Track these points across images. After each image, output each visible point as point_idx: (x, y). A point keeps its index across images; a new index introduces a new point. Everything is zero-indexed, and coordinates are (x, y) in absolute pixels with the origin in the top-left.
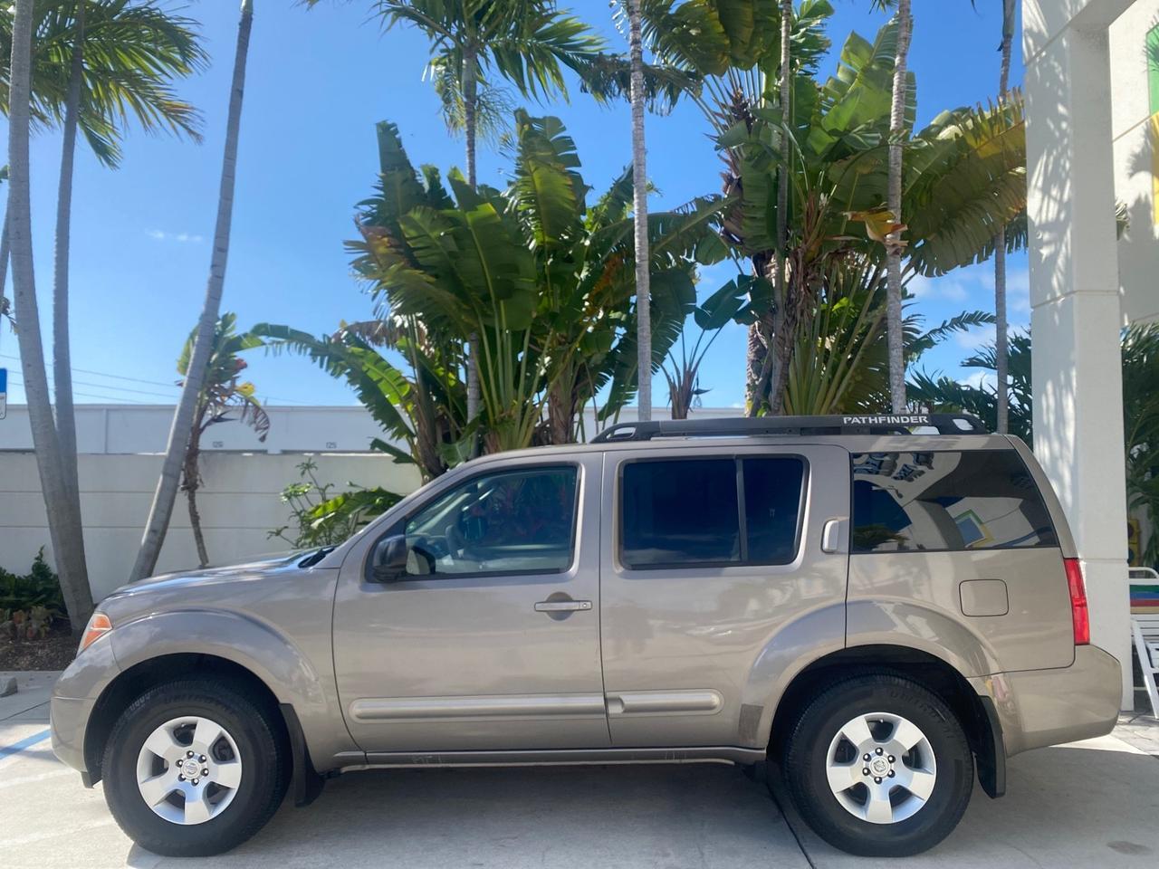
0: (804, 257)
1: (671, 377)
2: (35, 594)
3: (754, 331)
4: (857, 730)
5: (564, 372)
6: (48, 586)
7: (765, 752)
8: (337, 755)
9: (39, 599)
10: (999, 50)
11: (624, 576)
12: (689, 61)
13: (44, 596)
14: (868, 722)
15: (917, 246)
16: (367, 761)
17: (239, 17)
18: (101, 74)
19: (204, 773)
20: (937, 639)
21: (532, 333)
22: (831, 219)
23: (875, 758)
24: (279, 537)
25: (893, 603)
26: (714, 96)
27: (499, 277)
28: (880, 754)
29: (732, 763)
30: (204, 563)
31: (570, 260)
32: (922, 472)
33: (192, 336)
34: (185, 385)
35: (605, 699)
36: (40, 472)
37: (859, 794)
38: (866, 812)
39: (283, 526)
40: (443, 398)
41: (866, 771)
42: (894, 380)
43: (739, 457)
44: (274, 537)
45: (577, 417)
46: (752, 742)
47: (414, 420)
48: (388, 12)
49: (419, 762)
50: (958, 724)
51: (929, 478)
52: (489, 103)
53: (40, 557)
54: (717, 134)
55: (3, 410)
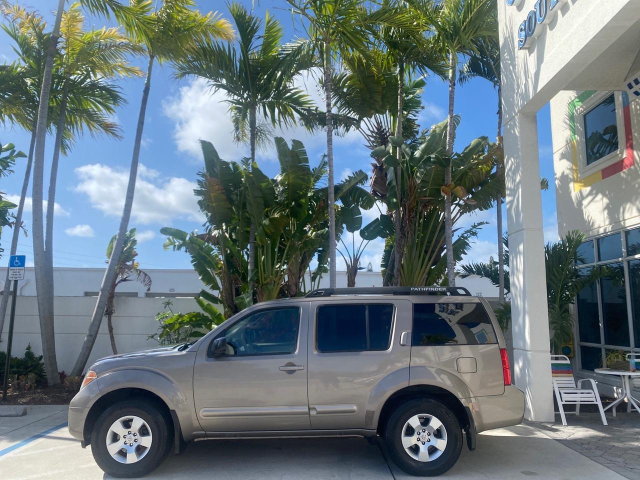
0: (408, 207)
2: (27, 368)
4: (414, 421)
5: (296, 258)
6: (33, 363)
7: (376, 431)
8: (193, 433)
9: (29, 370)
10: (497, 114)
11: (317, 355)
12: (355, 112)
13: (31, 369)
14: (419, 418)
16: (206, 436)
18: (73, 111)
19: (135, 441)
23: (422, 434)
24: (153, 339)
25: (434, 368)
26: (368, 127)
28: (424, 432)
29: (363, 437)
30: (115, 352)
32: (458, 312)
34: (109, 263)
35: (309, 409)
37: (415, 449)
38: (418, 456)
39: (154, 334)
41: (418, 439)
43: (367, 304)
44: (150, 339)
45: (301, 279)
46: (370, 427)
48: (214, 85)
49: (229, 436)
51: (461, 314)
52: (261, 130)
53: (29, 348)
54: (369, 145)
55: (22, 276)
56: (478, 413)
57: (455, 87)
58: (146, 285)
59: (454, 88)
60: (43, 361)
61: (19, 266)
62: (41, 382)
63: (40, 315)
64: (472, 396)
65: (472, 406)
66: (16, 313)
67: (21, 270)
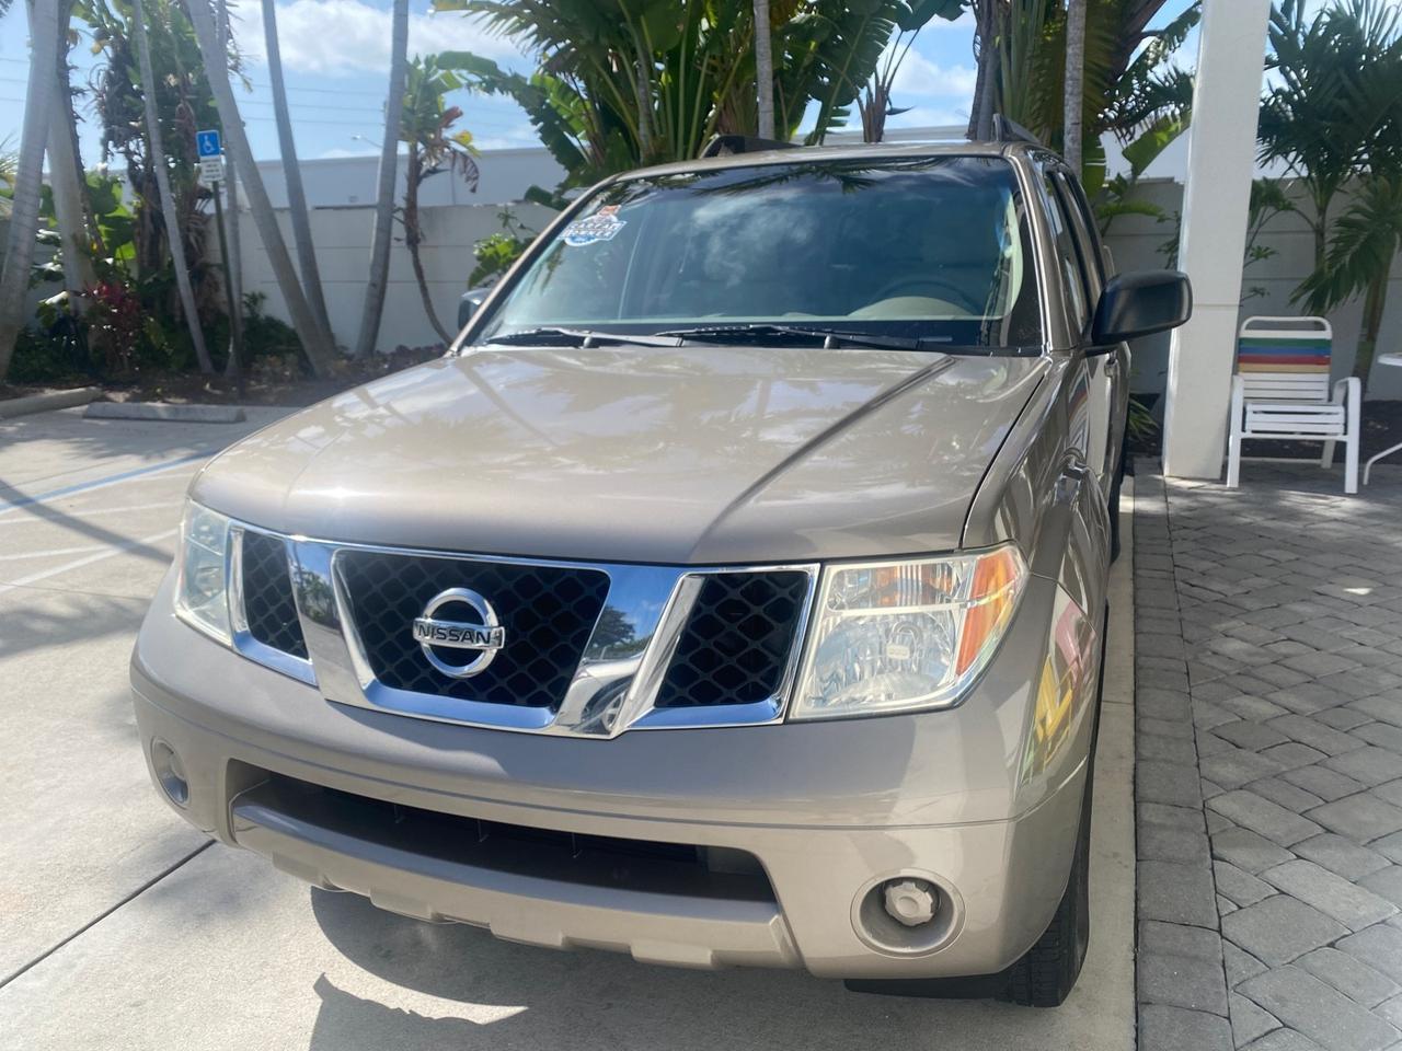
58: (468, 179)
61: (213, 153)
67: (216, 160)
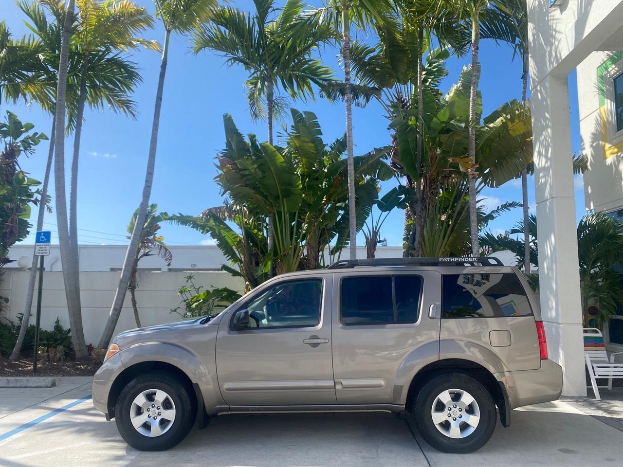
0: (430, 178)
1: (367, 234)
2: (56, 340)
3: (408, 211)
4: (445, 397)
5: (315, 232)
6: (62, 336)
7: (404, 406)
8: (217, 407)
9: (58, 342)
10: (522, 78)
11: (342, 328)
12: (375, 82)
13: (60, 341)
14: (450, 393)
15: (485, 172)
16: (230, 410)
17: (161, 63)
19: (159, 414)
20: (483, 358)
21: (299, 213)
22: (442, 161)
23: (453, 409)
24: (175, 312)
25: (463, 341)
26: (388, 97)
27: (283, 188)
28: (455, 408)
29: (390, 412)
30: (139, 325)
31: (317, 179)
32: (485, 283)
33: (135, 215)
34: (132, 239)
35: (334, 382)
36: (64, 280)
37: (446, 425)
38: (449, 433)
39: (177, 307)
40: (255, 244)
41: (449, 415)
42: (473, 237)
43: (393, 275)
44: (173, 312)
45: (320, 253)
46: (398, 402)
47: (241, 255)
49: (253, 411)
50: (489, 394)
51: (488, 285)
52: (279, 103)
53: (57, 322)
54: (389, 116)
55: (48, 251)
56: (513, 388)
57: (478, 51)
58: (166, 260)
59: (477, 53)
60: (70, 334)
61: (45, 242)
62: (69, 354)
63: (66, 290)
64: (506, 369)
65: (506, 381)
66: (44, 287)
67: (47, 245)
